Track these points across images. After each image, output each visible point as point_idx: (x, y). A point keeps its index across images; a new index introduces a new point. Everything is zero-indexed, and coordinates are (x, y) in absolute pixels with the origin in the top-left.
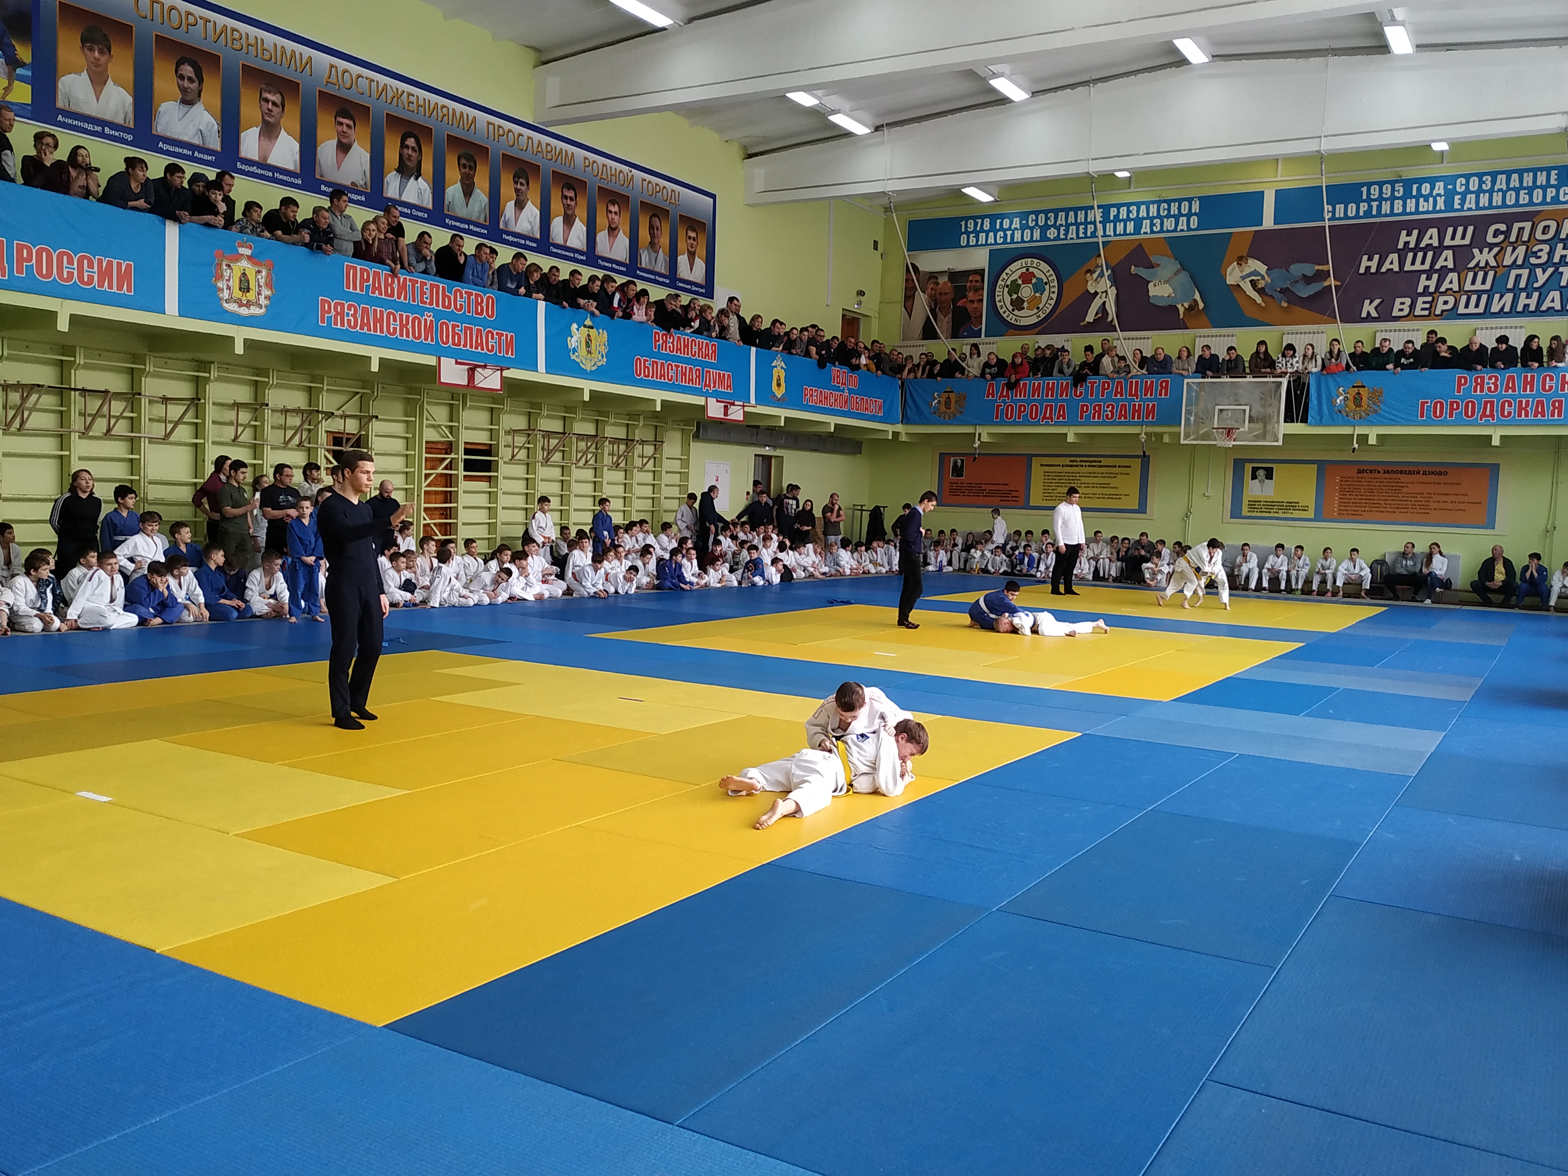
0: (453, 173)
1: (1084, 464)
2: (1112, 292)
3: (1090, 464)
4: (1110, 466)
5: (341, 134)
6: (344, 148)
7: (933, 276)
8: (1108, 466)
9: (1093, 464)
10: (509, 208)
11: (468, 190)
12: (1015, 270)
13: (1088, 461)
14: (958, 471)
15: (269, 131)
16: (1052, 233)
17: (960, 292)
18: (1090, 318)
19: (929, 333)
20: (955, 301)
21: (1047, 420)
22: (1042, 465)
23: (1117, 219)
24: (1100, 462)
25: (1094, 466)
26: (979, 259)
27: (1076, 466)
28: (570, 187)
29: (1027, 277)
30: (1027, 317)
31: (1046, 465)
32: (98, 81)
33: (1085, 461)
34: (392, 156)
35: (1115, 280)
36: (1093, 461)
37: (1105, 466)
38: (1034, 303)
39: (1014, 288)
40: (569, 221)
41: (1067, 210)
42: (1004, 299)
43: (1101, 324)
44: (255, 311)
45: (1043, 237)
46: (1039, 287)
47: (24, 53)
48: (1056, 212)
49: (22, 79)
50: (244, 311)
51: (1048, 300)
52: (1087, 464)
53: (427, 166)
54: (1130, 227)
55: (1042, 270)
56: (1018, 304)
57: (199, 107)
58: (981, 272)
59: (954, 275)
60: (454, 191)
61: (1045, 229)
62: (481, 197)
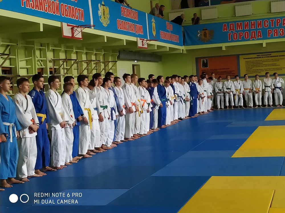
1: (263, 56)
3: (266, 56)
4: (275, 56)
8: (274, 56)
9: (268, 56)
13: (265, 55)
19: (184, 5)
21: (253, 38)
22: (244, 59)
24: (271, 55)
25: (268, 57)
27: (260, 57)
31: (246, 59)
33: (264, 55)
36: (267, 55)
37: (273, 56)
52: (265, 56)
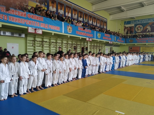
0: (84, 17)
2: (150, 28)
5: (75, 13)
6: (75, 14)
7: (127, 27)
10: (89, 21)
11: (86, 19)
12: (138, 26)
14: (131, 48)
15: (68, 13)
16: (142, 22)
17: (131, 29)
18: (147, 31)
19: (127, 33)
20: (130, 30)
21: (144, 42)
22: (142, 48)
23: (150, 20)
26: (133, 25)
28: (94, 18)
29: (139, 27)
30: (139, 31)
32: (53, 7)
33: (147, 47)
34: (79, 16)
35: (150, 27)
38: (140, 30)
39: (137, 28)
40: (94, 22)
41: (144, 19)
42: (136, 29)
43: (149, 32)
44: (71, 32)
45: (141, 22)
46: (141, 28)
47: (46, 4)
48: (143, 20)
49: (46, 7)
50: (70, 32)
51: (142, 29)
53: (82, 17)
54: (152, 21)
55: (141, 26)
56: (138, 30)
57: (62, 10)
58: (133, 27)
59: (130, 27)
60: (85, 19)
61: (141, 21)
62: (87, 20)
